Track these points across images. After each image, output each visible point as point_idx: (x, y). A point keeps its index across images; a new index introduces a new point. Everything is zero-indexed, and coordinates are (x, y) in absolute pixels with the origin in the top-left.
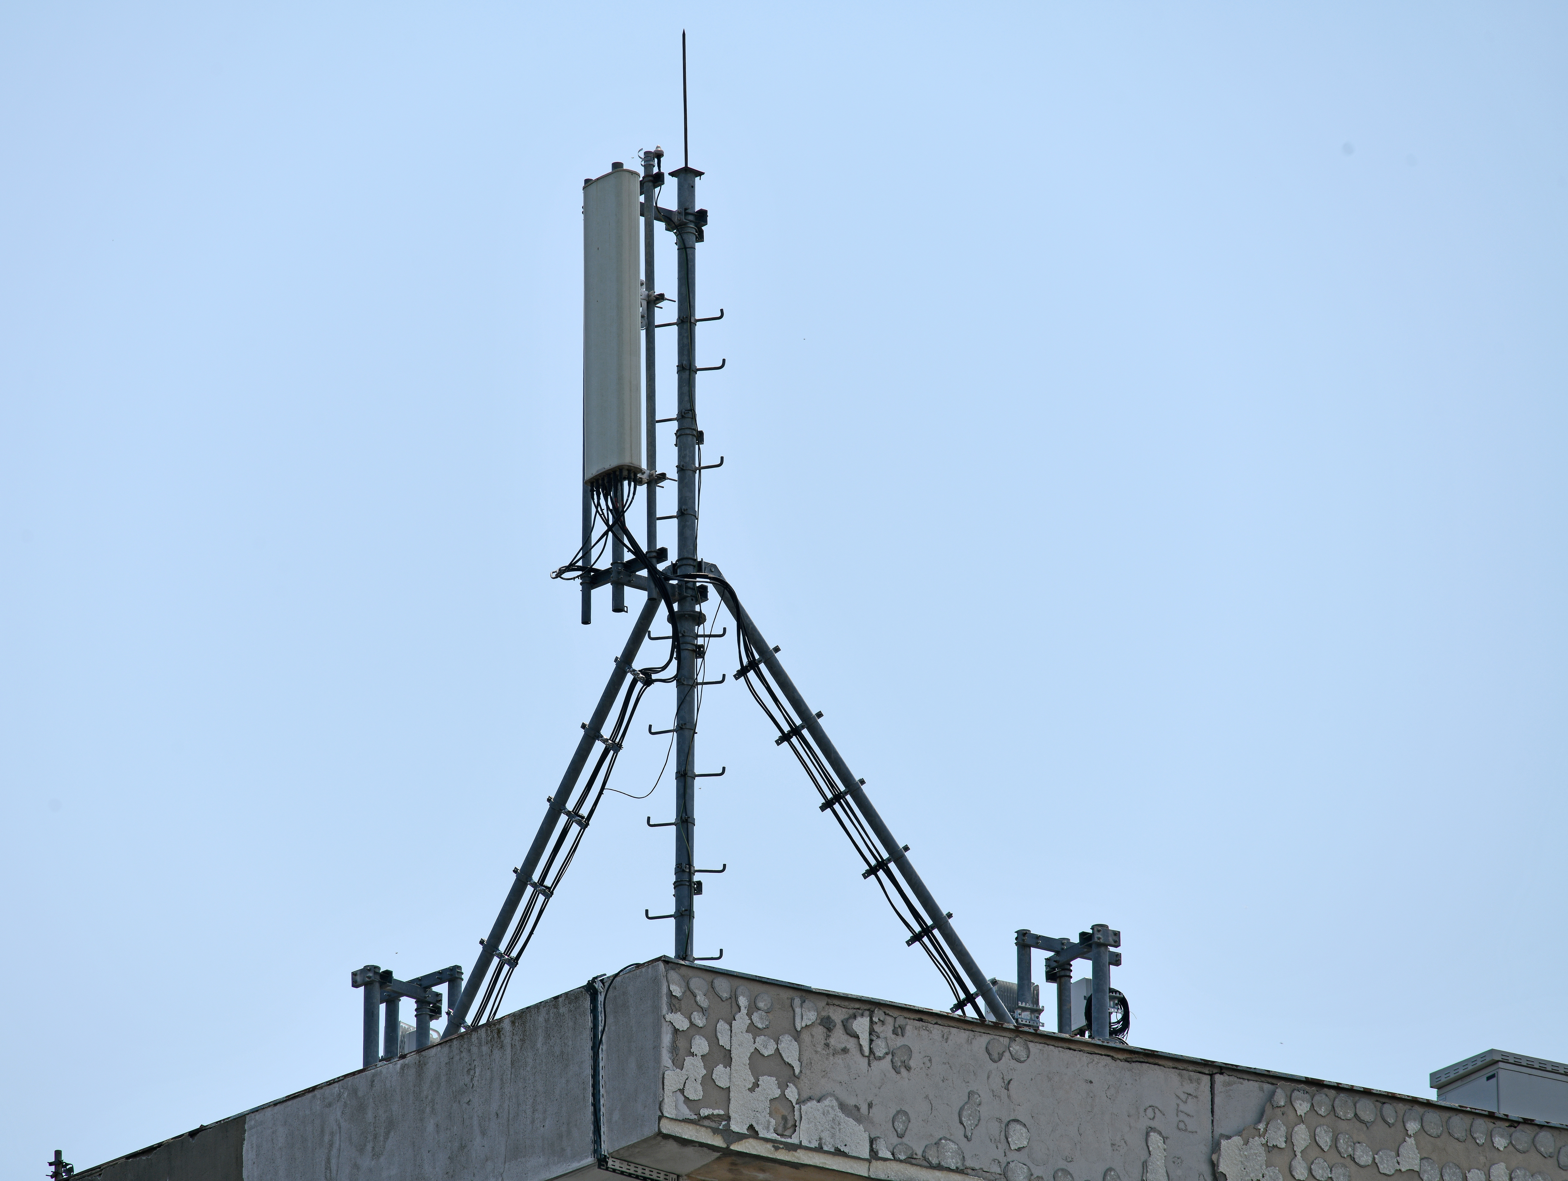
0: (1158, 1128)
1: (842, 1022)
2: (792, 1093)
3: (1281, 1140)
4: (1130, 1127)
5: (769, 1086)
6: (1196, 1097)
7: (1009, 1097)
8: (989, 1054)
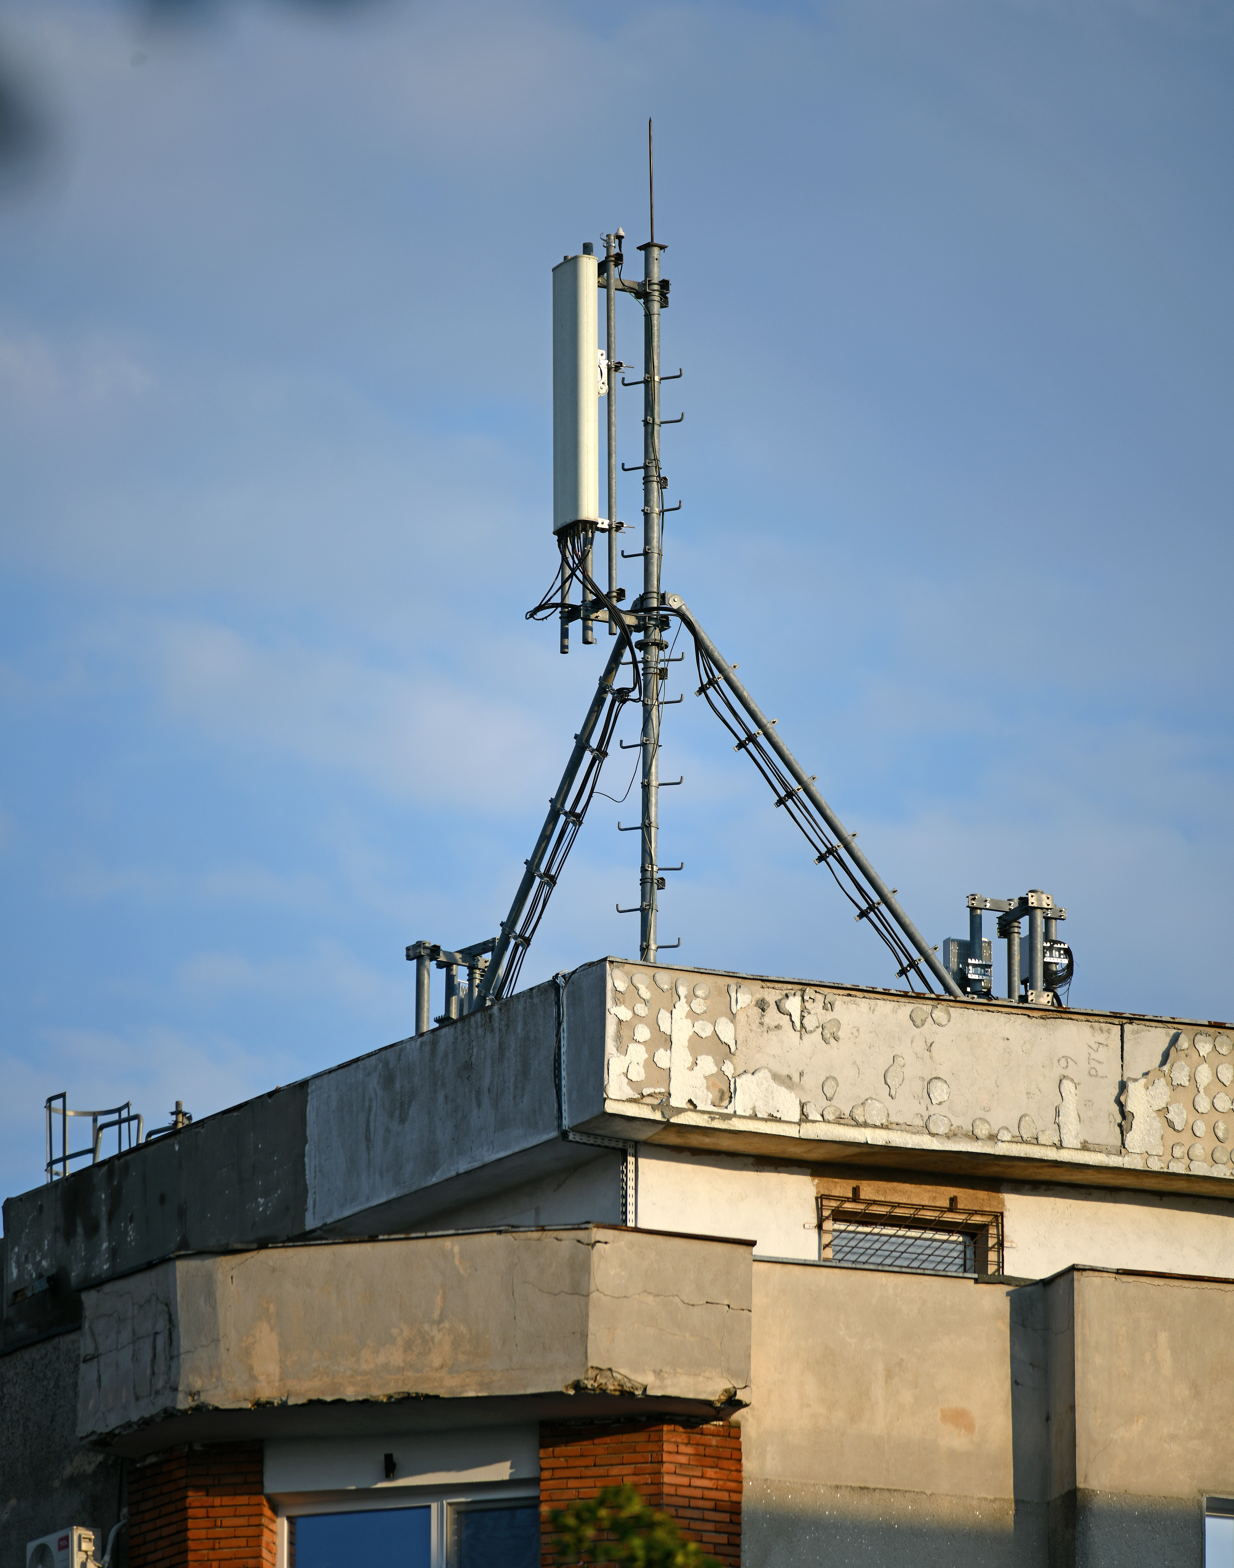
0: (1071, 1076)
1: (776, 1002)
2: (728, 1069)
3: (1184, 1079)
4: (1044, 1077)
5: (707, 1064)
6: (1107, 1046)
7: (931, 1057)
8: (913, 1020)
